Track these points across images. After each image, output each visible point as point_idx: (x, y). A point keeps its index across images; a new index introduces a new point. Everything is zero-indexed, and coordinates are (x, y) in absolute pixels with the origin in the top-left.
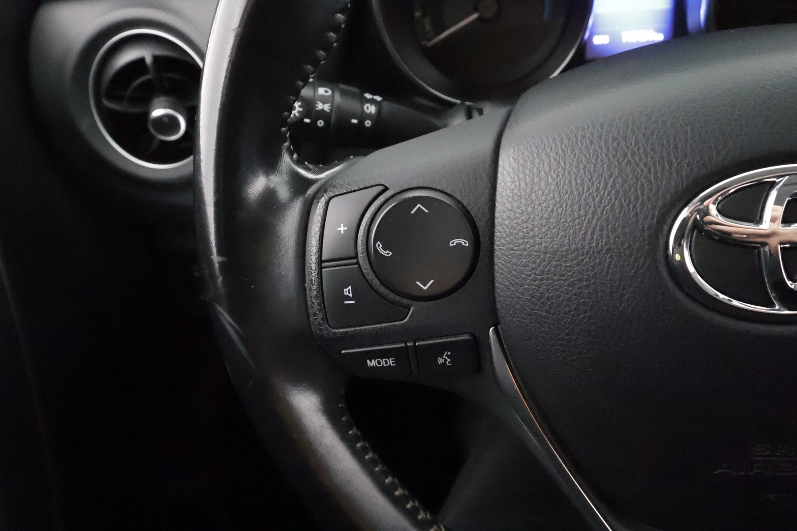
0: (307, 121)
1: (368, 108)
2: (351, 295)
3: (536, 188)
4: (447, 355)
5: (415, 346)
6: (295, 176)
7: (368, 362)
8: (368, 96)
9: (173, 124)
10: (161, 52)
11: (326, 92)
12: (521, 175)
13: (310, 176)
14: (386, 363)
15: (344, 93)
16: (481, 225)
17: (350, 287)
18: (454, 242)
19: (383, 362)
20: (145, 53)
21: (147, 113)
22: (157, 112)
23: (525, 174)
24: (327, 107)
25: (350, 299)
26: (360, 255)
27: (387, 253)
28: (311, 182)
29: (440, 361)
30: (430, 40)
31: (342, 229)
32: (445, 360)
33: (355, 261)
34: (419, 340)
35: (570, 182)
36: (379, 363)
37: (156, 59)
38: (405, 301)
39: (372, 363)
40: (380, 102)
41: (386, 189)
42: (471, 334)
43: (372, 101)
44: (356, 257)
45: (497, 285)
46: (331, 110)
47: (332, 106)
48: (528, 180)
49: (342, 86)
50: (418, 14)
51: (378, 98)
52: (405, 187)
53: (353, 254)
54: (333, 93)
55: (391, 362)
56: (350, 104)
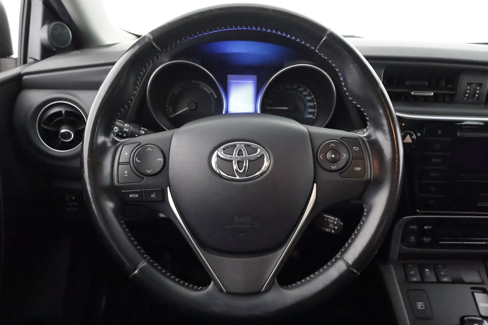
0: (120, 134)
1: (142, 132)
2: (127, 173)
3: (180, 145)
4: (154, 194)
5: (145, 190)
6: (114, 140)
7: (130, 195)
8: (142, 128)
9: (69, 135)
10: (68, 109)
11: (127, 125)
12: (177, 142)
13: (118, 140)
14: (135, 196)
15: (133, 126)
16: (166, 156)
17: (127, 171)
18: (158, 160)
19: (134, 195)
20: (63, 110)
21: (59, 131)
22: (63, 131)
23: (178, 141)
24: (127, 130)
25: (126, 174)
26: (131, 162)
27: (139, 161)
28: (118, 142)
29: (152, 196)
30: (171, 115)
31: (126, 154)
32: (154, 196)
33: (129, 163)
34: (146, 189)
35: (189, 143)
36: (133, 196)
37: (66, 112)
38: (143, 176)
39: (131, 196)
40: (146, 130)
41: (141, 144)
42: (162, 188)
43: (143, 130)
44: (130, 162)
45: (169, 172)
46: (129, 131)
47: (129, 130)
48: (179, 143)
49: (133, 124)
50: (167, 106)
51: (146, 129)
52: (146, 144)
53: (128, 161)
54: (130, 126)
55: (137, 196)
56: (136, 130)
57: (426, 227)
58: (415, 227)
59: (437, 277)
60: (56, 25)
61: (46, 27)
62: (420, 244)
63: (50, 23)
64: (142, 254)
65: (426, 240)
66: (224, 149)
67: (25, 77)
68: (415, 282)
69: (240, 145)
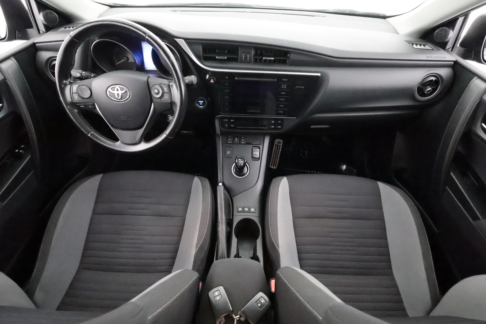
6: (70, 82)
7: (81, 106)
8: (93, 73)
14: (83, 106)
25: (77, 98)
26: (77, 92)
27: (80, 92)
28: (72, 83)
29: (90, 106)
30: (117, 63)
31: (75, 89)
34: (86, 104)
38: (83, 98)
41: (80, 85)
42: (93, 104)
43: (93, 75)
46: (84, 76)
49: (88, 71)
50: (114, 58)
52: (82, 85)
54: (87, 73)
56: (89, 74)
57: (231, 120)
58: (227, 120)
59: (240, 142)
60: (47, 12)
61: (41, 14)
62: (230, 127)
63: (43, 10)
64: (92, 129)
65: (233, 126)
66: (111, 88)
67: (37, 45)
68: (229, 143)
69: (117, 87)
